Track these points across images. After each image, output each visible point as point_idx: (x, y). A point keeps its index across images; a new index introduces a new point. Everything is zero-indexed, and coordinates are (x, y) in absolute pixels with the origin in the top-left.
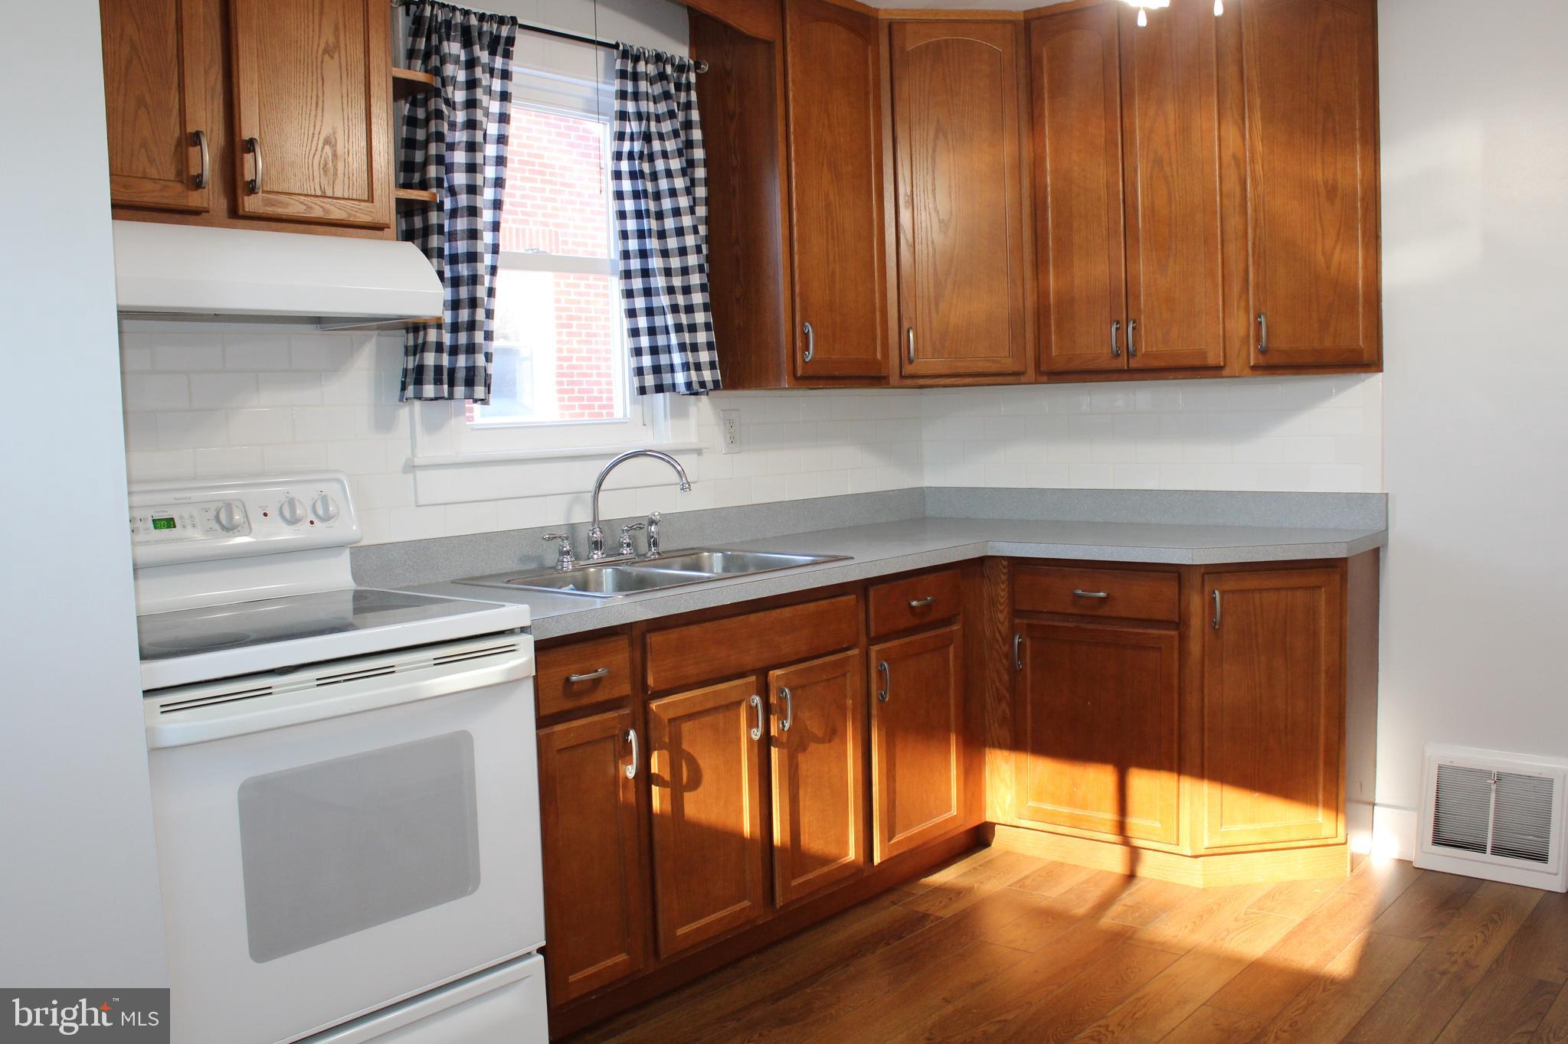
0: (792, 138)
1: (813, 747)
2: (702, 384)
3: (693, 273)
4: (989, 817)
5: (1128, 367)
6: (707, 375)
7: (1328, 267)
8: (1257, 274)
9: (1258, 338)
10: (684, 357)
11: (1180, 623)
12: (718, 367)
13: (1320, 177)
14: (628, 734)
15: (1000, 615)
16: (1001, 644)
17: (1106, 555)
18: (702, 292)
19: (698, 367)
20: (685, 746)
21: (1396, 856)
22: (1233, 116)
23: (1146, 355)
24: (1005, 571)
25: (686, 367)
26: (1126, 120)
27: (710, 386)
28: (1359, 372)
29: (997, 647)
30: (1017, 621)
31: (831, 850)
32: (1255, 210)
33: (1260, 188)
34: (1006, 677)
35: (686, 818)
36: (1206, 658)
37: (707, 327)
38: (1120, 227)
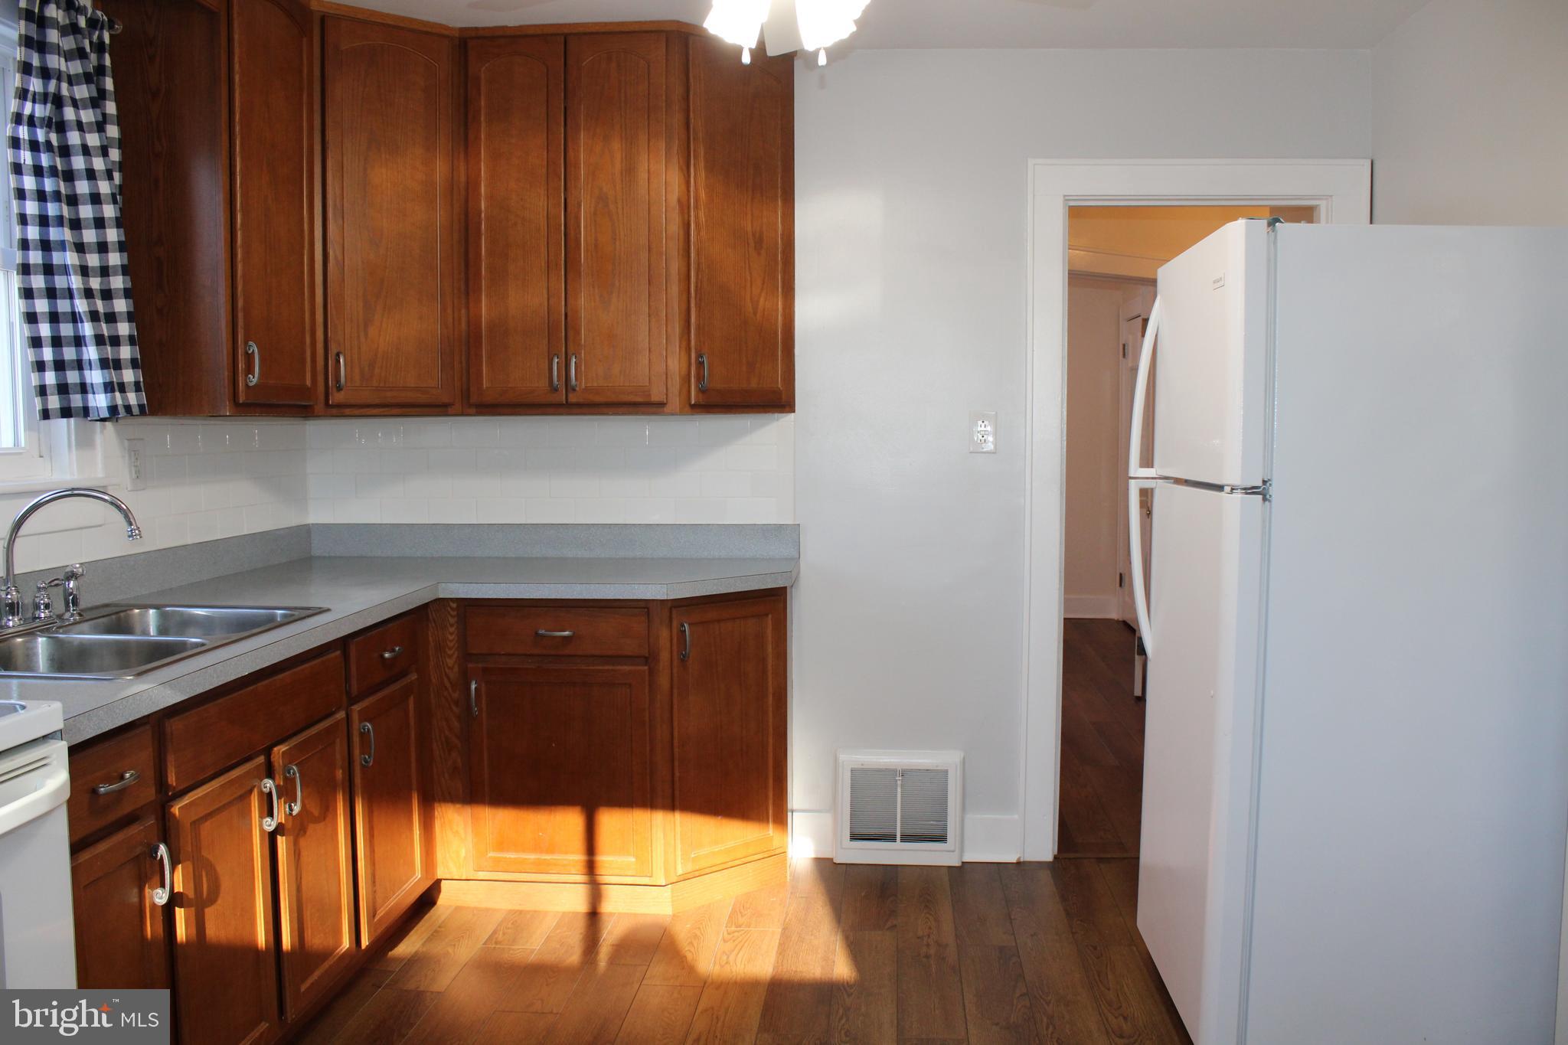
0: (237, 129)
1: (311, 828)
2: (128, 408)
3: (115, 274)
4: (440, 874)
5: (567, 402)
6: (132, 398)
7: (755, 314)
8: (698, 316)
9: (700, 378)
10: (107, 375)
11: (649, 659)
12: (143, 389)
13: (749, 229)
14: (157, 849)
15: (448, 660)
16: (450, 690)
17: (575, 593)
18: (126, 298)
19: (122, 388)
20: (204, 853)
21: (813, 856)
22: (679, 163)
23: (586, 389)
24: (455, 613)
25: (109, 387)
26: (571, 154)
27: (136, 411)
28: (774, 412)
29: (446, 693)
30: (470, 665)
31: (330, 942)
32: (698, 254)
33: (703, 233)
34: (456, 724)
35: (207, 939)
36: (675, 691)
37: (132, 340)
38: (561, 260)
